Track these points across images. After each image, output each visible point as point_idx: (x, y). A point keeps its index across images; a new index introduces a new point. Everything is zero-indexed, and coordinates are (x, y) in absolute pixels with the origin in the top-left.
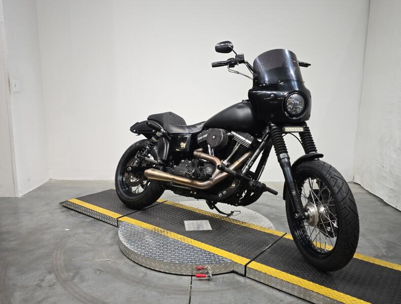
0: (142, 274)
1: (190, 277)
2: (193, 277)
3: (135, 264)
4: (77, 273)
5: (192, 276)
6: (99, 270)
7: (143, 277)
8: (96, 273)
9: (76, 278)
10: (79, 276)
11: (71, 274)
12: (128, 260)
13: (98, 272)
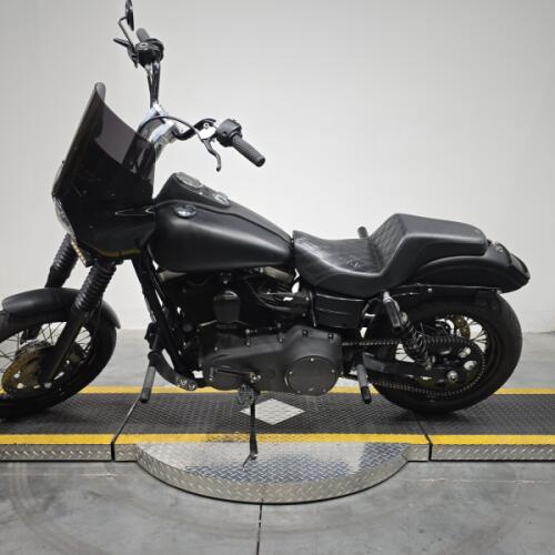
0: (169, 501)
1: (258, 507)
2: (264, 507)
3: (158, 483)
4: (52, 499)
5: (261, 504)
6: (92, 493)
7: (172, 505)
8: (86, 498)
9: (50, 509)
10: (55, 505)
11: (41, 501)
12: (146, 475)
13: (90, 498)
